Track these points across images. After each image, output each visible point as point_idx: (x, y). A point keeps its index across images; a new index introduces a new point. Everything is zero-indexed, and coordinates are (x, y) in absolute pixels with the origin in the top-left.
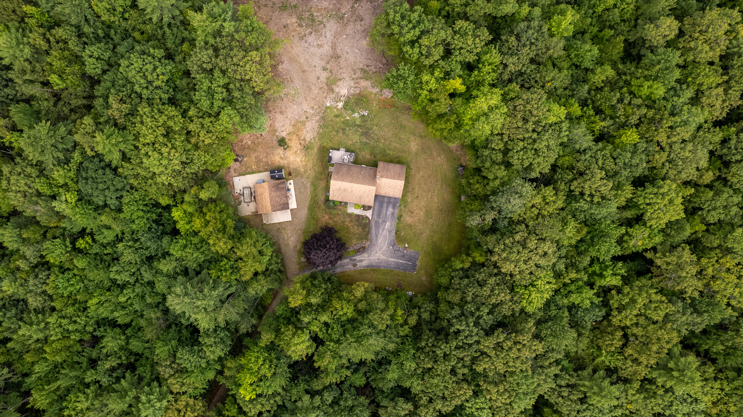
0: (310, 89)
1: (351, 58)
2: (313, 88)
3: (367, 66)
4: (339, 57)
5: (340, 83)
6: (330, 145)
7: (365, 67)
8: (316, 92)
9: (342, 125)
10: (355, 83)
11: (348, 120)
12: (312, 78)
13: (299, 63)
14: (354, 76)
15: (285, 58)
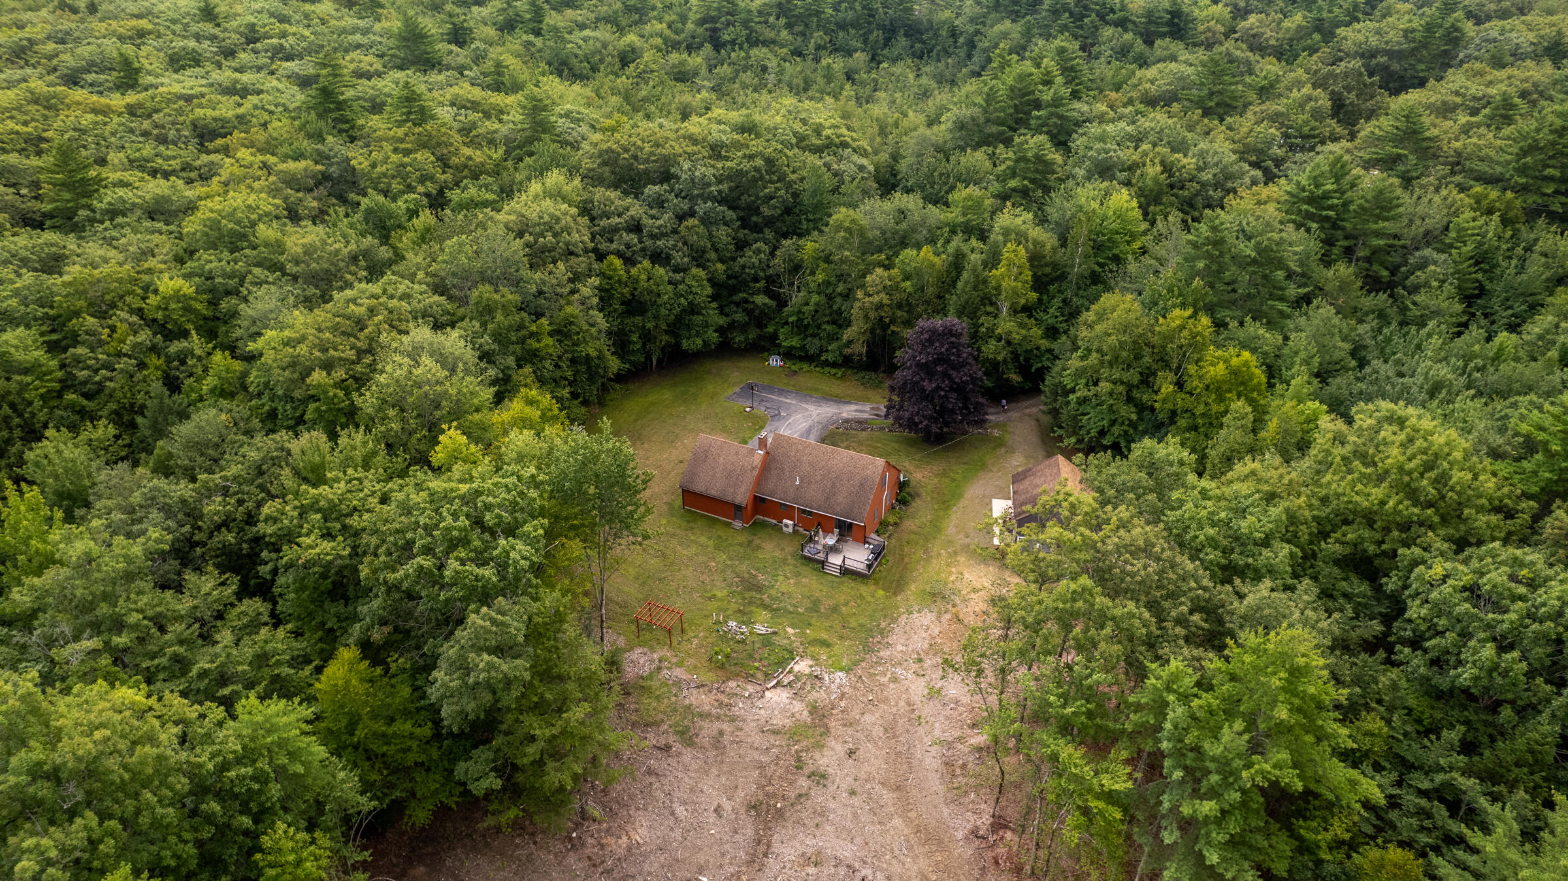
0: (890, 730)
1: (712, 791)
2: (878, 731)
3: (666, 749)
4: (753, 807)
5: (778, 721)
6: (865, 590)
7: (677, 747)
8: (868, 718)
9: (813, 621)
10: (730, 706)
11: (792, 626)
12: (874, 760)
13: (908, 821)
14: (726, 727)
15: (965, 851)
